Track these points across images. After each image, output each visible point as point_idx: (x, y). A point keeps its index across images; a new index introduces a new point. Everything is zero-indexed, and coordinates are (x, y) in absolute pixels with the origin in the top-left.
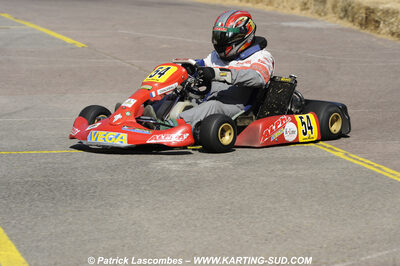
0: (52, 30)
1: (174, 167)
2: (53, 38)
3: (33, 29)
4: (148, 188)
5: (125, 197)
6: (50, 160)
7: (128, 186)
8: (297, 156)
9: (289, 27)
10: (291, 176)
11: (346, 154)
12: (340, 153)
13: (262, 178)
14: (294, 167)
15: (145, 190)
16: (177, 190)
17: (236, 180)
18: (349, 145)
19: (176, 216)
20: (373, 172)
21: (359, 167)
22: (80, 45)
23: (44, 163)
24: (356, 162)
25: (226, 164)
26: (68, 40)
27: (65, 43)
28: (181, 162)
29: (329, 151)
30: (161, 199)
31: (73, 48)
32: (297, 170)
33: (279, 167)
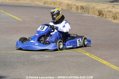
0: (14, 15)
1: (37, 57)
2: (13, 18)
4: (27, 64)
7: (21, 63)
8: (75, 54)
12: (88, 54)
13: (62, 61)
14: (73, 58)
16: (35, 64)
17: (55, 62)
18: (91, 52)
20: (96, 60)
22: (20, 20)
24: (91, 57)
25: (53, 57)
26: (18, 18)
27: (16, 19)
28: (39, 56)
29: (84, 53)
31: (18, 21)
32: (73, 59)
33: (68, 58)
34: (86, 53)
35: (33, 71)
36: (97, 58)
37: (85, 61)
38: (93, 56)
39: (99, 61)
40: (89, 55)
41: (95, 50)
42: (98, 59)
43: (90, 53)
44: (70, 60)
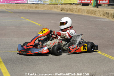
0: (34, 21)
2: (33, 23)
3: (29, 21)
10: (85, 58)
11: (101, 53)
13: (77, 58)
14: (86, 55)
15: (46, 61)
17: (71, 59)
18: (103, 50)
19: (52, 67)
20: (106, 57)
21: (103, 56)
22: (40, 25)
24: (103, 55)
26: (37, 24)
27: (36, 25)
31: (38, 26)
35: (52, 66)
36: (108, 55)
40: (101, 54)
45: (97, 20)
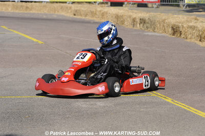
0: (27, 35)
2: (27, 39)
3: (17, 34)
5: (58, 121)
6: (21, 101)
7: (60, 115)
8: (147, 101)
9: (148, 35)
11: (172, 101)
12: (169, 100)
14: (145, 106)
15: (68, 117)
16: (84, 117)
17: (116, 113)
18: (174, 96)
20: (185, 110)
21: (178, 108)
22: (40, 42)
23: (18, 103)
25: (111, 104)
26: (35, 40)
27: (33, 42)
28: (87, 103)
29: (164, 99)
30: (76, 122)
31: (37, 44)
32: (147, 108)
33: (138, 106)
34: (165, 98)
36: (187, 106)
37: (167, 111)
38: (180, 103)
39: (192, 113)
41: (179, 93)
42: (189, 108)
43: (173, 98)
44: (142, 110)
45: (146, 33)
